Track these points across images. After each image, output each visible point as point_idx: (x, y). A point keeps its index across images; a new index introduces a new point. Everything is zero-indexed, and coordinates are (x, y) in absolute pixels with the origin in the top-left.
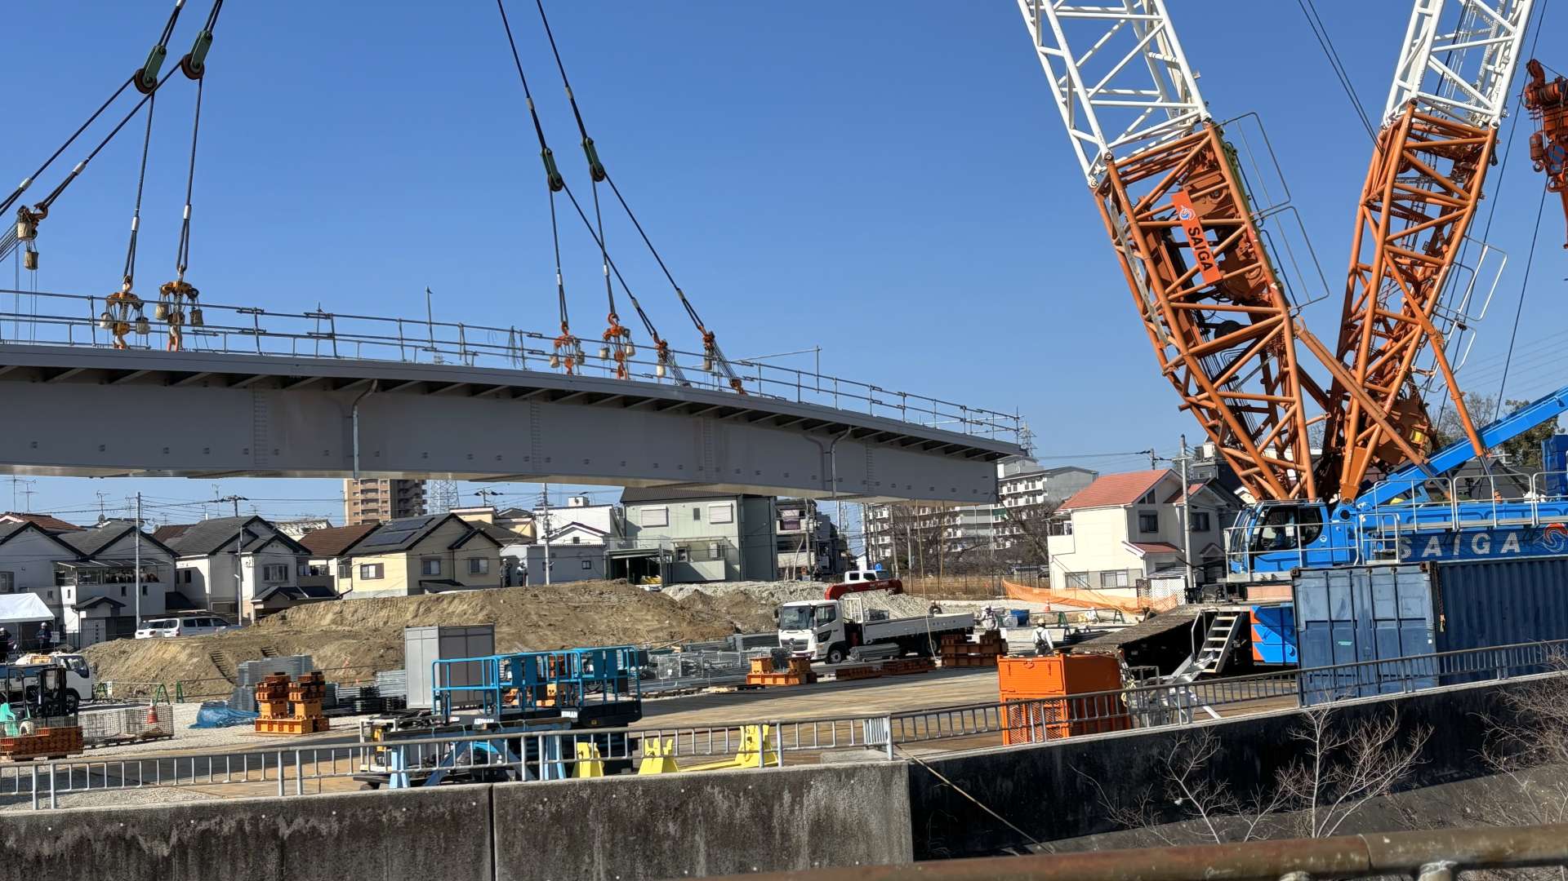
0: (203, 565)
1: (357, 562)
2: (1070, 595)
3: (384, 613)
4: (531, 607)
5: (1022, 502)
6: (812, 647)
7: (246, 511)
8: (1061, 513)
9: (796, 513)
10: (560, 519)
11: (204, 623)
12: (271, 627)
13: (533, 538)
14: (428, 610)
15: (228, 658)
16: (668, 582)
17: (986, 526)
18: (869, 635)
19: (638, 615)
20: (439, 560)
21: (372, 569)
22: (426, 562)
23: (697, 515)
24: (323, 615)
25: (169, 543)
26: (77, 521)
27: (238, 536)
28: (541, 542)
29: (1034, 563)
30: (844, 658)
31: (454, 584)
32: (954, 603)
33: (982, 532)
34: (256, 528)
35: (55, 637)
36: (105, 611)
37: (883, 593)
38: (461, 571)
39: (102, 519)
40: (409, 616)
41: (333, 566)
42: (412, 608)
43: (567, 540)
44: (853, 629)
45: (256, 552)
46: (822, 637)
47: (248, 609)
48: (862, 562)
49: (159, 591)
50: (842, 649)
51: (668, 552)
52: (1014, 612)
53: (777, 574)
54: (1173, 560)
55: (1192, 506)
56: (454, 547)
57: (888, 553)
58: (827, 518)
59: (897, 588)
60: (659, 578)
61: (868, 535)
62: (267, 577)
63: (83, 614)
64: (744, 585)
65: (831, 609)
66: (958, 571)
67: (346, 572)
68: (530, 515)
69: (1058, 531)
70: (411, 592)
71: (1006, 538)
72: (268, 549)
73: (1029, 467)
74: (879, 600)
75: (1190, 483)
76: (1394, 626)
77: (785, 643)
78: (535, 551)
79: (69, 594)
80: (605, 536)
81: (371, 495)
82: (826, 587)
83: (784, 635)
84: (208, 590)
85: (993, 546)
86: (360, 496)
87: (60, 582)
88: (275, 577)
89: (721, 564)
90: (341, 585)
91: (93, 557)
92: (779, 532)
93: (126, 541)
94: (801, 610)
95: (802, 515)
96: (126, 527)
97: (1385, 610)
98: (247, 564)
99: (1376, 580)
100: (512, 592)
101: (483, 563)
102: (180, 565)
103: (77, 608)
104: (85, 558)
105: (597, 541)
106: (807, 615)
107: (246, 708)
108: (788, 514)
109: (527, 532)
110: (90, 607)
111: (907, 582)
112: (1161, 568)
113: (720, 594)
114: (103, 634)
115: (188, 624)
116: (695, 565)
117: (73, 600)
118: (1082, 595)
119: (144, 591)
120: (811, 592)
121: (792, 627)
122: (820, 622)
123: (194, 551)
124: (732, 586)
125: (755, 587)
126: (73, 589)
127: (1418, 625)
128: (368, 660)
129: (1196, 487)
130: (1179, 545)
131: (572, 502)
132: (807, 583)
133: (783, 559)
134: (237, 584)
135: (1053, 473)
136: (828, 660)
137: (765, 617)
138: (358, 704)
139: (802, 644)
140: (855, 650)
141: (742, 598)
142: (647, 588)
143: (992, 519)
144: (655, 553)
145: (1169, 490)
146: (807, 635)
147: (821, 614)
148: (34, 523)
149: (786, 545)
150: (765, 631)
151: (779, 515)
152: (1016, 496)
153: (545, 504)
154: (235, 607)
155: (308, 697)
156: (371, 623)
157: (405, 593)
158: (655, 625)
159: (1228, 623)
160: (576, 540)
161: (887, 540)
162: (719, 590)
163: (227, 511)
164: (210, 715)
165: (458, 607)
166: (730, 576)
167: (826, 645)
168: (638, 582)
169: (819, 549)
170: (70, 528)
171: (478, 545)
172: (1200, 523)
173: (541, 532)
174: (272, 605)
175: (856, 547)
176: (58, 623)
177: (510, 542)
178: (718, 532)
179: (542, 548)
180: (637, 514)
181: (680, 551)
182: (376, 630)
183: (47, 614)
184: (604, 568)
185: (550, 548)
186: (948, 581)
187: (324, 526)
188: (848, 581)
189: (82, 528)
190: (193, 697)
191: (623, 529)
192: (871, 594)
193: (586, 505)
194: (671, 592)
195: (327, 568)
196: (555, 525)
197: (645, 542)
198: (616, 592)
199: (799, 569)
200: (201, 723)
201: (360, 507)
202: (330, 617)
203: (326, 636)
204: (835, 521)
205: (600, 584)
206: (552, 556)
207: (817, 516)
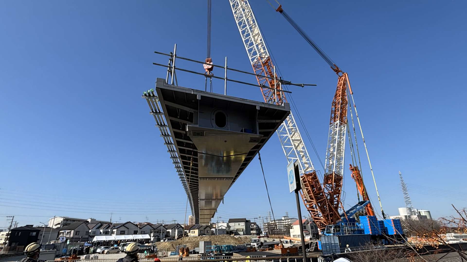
0: (170, 231)
1: (191, 231)
2: (294, 238)
3: (195, 239)
4: (216, 238)
5: (287, 223)
6: (256, 246)
7: (176, 223)
8: (292, 225)
9: (253, 224)
10: (220, 224)
11: (170, 240)
12: (179, 240)
13: (215, 228)
14: (201, 239)
15: (174, 245)
16: (235, 235)
17: (281, 227)
18: (264, 244)
19: (231, 240)
20: (202, 231)
21: (193, 232)
22: (201, 231)
23: (239, 224)
24: (187, 239)
25: (166, 227)
26: (154, 224)
27: (176, 226)
28: (217, 228)
29: (288, 233)
30: (260, 248)
31: (204, 234)
32: (277, 239)
33: (281, 228)
34: (178, 225)
35: (150, 241)
36: (157, 237)
37: (266, 238)
38: (206, 233)
39: (157, 223)
40: (199, 239)
41: (188, 231)
42: (199, 238)
43: (220, 228)
44: (262, 243)
45: (178, 229)
46: (257, 244)
47: (176, 238)
48: (263, 232)
49: (164, 234)
50: (260, 246)
51: (235, 230)
52: (285, 241)
53: (251, 234)
54: (308, 233)
55: (311, 225)
56: (205, 229)
57: (267, 231)
58: (258, 225)
59: (268, 237)
60: (234, 234)
61: (264, 228)
62: (179, 233)
63: (154, 238)
64: (246, 236)
65: (259, 240)
66: (277, 234)
67: (189, 232)
68: (215, 224)
69: (292, 228)
70: (199, 235)
71: (285, 229)
72: (180, 228)
73: (288, 218)
74: (266, 239)
75: (310, 221)
76: (334, 244)
77: (252, 245)
78: (216, 230)
79: (152, 235)
80: (226, 228)
81: (192, 220)
82: (258, 236)
83: (252, 244)
84: (171, 235)
85: (283, 230)
86: (191, 220)
87: (151, 233)
88: (180, 233)
89: (242, 232)
90: (189, 234)
91: (156, 229)
92: (251, 227)
93: (160, 227)
94: (254, 240)
95: (254, 225)
96: (160, 225)
97: (333, 242)
98: (177, 230)
99: (331, 238)
100: (213, 236)
101: (209, 231)
102: (167, 231)
103: (153, 237)
104: (155, 229)
105: (225, 228)
106: (255, 241)
107: (177, 253)
108: (252, 225)
109: (215, 227)
110: (155, 237)
111: (269, 236)
112: (306, 235)
113: (242, 237)
114: (156, 241)
115: (168, 240)
116: (239, 232)
117: (152, 236)
118: (295, 239)
119: (162, 234)
120: (256, 237)
121: (253, 243)
122: (257, 242)
123: (169, 228)
124: (244, 236)
125: (248, 236)
126: (153, 234)
127: (337, 244)
128: (193, 246)
129: (311, 222)
130: (309, 231)
131: (221, 222)
132: (255, 236)
133: (252, 232)
134: (175, 234)
135: (291, 219)
136: (258, 248)
137: (249, 241)
138: (192, 252)
139: (254, 245)
140: (262, 246)
141: (246, 238)
142: (232, 236)
143: (282, 226)
144: (233, 230)
145: (307, 223)
146: (255, 244)
147: (257, 241)
148: (149, 224)
149: (252, 230)
150: (249, 243)
151: (251, 225)
152: (286, 222)
153: (218, 223)
154: (174, 237)
155: (186, 251)
156: (193, 240)
157: (197, 236)
158: (233, 242)
159: (314, 243)
160: (222, 228)
161: (267, 229)
162: (243, 236)
163: (173, 223)
164: (172, 253)
165: (206, 238)
166: (244, 234)
167: (258, 245)
168: (230, 235)
169: (257, 230)
170: (153, 225)
171: (208, 228)
172: (312, 228)
173: (217, 227)
174: (180, 237)
175: (262, 230)
176: (150, 239)
177: (213, 228)
178: (242, 227)
179: (217, 229)
180: (230, 224)
181: (237, 230)
182: (194, 241)
183: (149, 238)
184: (226, 232)
185: (218, 229)
186: (276, 236)
187: (187, 225)
188: (261, 236)
189: (154, 225)
190: (170, 251)
191: (229, 227)
192: (264, 238)
193: (223, 223)
194: (235, 236)
195: (187, 231)
196: (219, 226)
197: (232, 229)
198: (227, 236)
199: (254, 233)
200: (171, 255)
201: (191, 222)
202: (188, 239)
203: (187, 242)
204: (259, 226)
205: (225, 235)
206: (218, 230)
207: (256, 225)
